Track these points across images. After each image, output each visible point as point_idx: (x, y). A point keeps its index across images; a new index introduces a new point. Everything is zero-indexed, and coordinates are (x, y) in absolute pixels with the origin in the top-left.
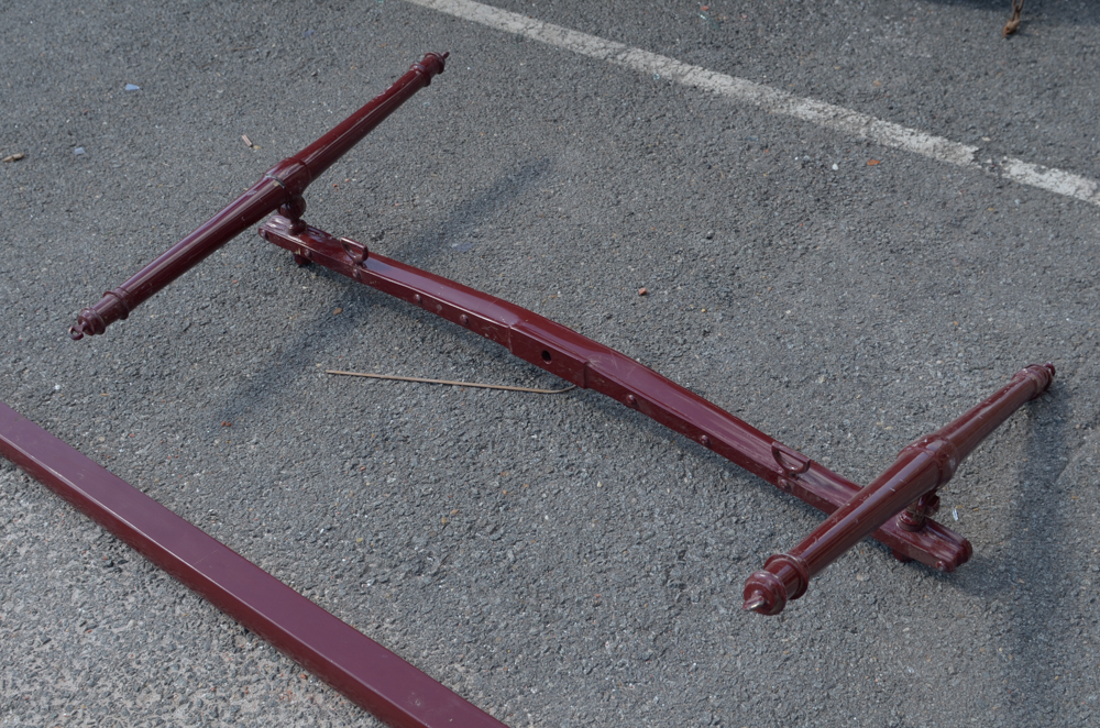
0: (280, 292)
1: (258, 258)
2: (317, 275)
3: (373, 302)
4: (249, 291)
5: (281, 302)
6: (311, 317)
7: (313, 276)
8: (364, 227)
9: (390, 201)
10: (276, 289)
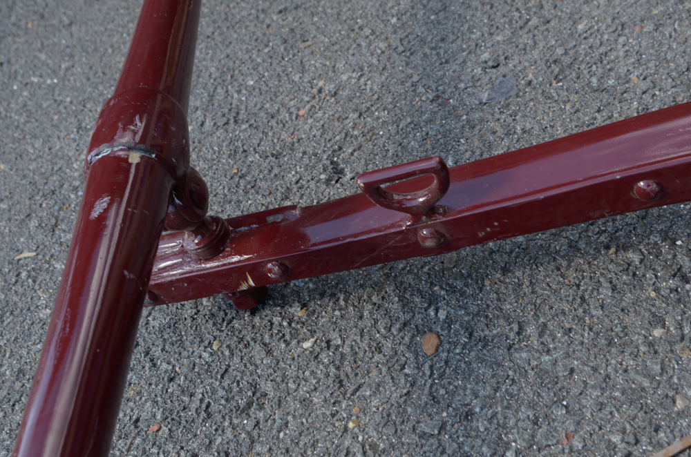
0: (267, 387)
1: (156, 351)
2: (304, 306)
3: (476, 277)
4: (202, 429)
5: (293, 405)
6: (393, 393)
7: (296, 311)
8: (291, 177)
9: (284, 115)
10: (254, 386)
